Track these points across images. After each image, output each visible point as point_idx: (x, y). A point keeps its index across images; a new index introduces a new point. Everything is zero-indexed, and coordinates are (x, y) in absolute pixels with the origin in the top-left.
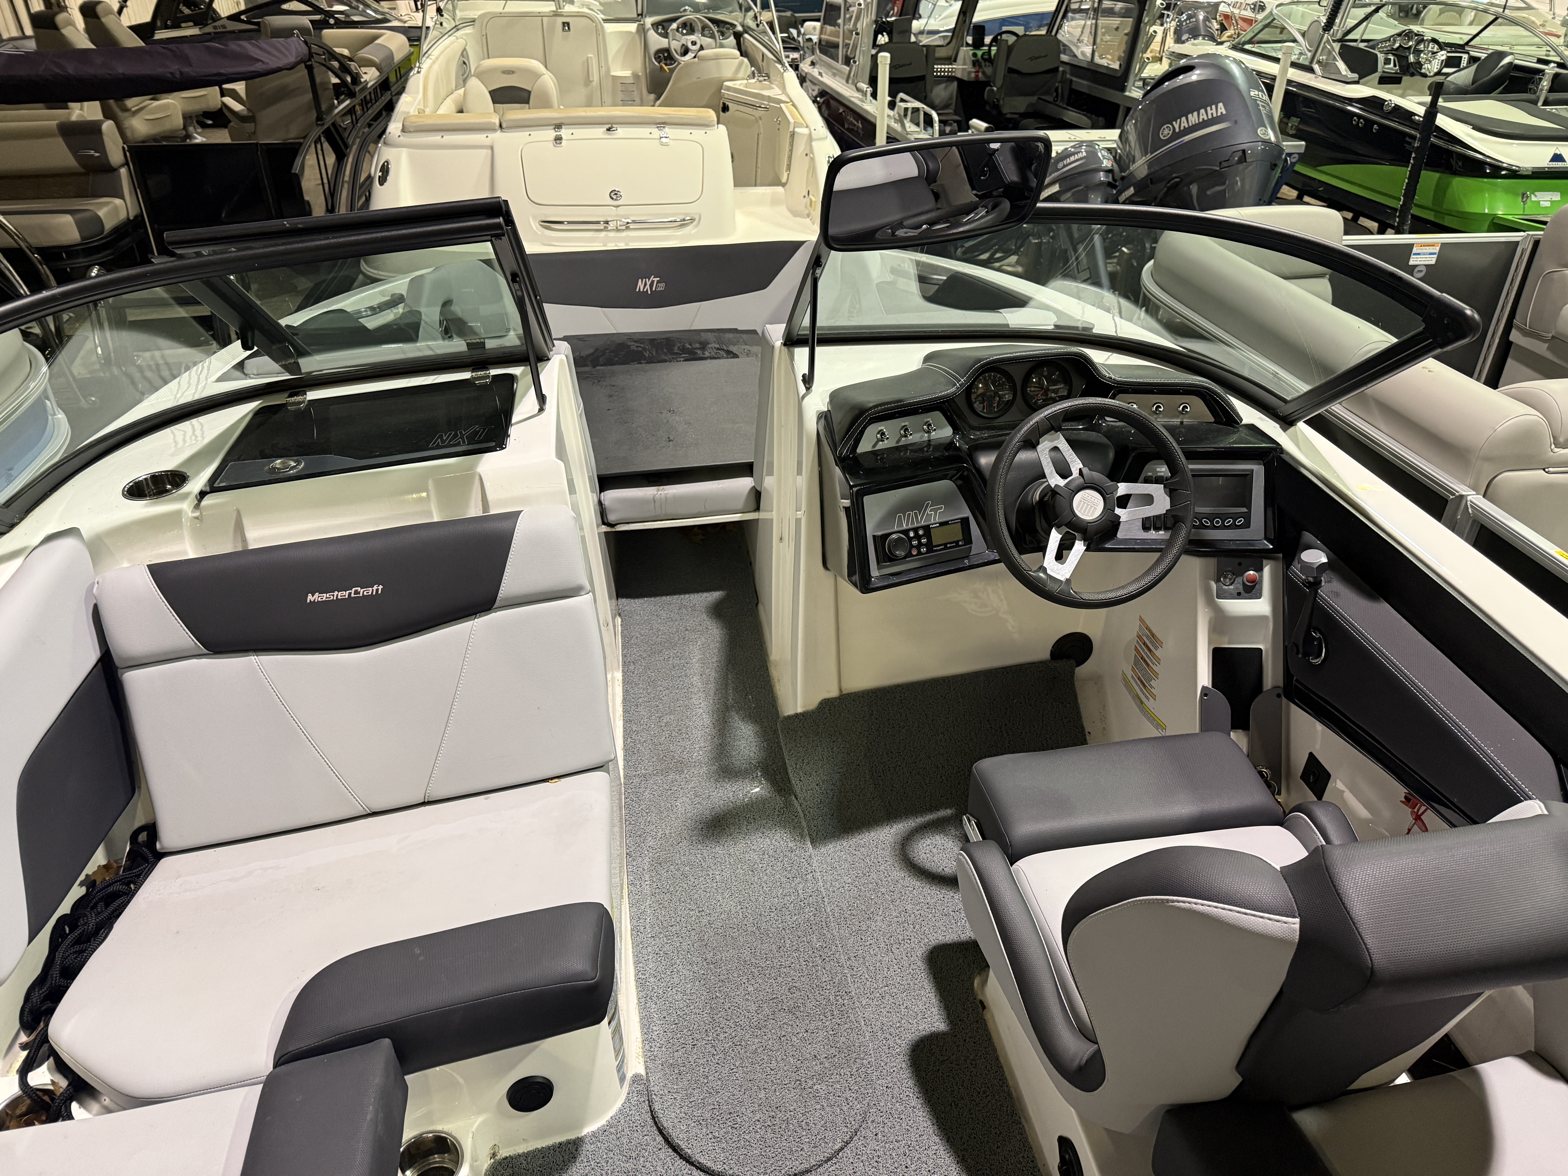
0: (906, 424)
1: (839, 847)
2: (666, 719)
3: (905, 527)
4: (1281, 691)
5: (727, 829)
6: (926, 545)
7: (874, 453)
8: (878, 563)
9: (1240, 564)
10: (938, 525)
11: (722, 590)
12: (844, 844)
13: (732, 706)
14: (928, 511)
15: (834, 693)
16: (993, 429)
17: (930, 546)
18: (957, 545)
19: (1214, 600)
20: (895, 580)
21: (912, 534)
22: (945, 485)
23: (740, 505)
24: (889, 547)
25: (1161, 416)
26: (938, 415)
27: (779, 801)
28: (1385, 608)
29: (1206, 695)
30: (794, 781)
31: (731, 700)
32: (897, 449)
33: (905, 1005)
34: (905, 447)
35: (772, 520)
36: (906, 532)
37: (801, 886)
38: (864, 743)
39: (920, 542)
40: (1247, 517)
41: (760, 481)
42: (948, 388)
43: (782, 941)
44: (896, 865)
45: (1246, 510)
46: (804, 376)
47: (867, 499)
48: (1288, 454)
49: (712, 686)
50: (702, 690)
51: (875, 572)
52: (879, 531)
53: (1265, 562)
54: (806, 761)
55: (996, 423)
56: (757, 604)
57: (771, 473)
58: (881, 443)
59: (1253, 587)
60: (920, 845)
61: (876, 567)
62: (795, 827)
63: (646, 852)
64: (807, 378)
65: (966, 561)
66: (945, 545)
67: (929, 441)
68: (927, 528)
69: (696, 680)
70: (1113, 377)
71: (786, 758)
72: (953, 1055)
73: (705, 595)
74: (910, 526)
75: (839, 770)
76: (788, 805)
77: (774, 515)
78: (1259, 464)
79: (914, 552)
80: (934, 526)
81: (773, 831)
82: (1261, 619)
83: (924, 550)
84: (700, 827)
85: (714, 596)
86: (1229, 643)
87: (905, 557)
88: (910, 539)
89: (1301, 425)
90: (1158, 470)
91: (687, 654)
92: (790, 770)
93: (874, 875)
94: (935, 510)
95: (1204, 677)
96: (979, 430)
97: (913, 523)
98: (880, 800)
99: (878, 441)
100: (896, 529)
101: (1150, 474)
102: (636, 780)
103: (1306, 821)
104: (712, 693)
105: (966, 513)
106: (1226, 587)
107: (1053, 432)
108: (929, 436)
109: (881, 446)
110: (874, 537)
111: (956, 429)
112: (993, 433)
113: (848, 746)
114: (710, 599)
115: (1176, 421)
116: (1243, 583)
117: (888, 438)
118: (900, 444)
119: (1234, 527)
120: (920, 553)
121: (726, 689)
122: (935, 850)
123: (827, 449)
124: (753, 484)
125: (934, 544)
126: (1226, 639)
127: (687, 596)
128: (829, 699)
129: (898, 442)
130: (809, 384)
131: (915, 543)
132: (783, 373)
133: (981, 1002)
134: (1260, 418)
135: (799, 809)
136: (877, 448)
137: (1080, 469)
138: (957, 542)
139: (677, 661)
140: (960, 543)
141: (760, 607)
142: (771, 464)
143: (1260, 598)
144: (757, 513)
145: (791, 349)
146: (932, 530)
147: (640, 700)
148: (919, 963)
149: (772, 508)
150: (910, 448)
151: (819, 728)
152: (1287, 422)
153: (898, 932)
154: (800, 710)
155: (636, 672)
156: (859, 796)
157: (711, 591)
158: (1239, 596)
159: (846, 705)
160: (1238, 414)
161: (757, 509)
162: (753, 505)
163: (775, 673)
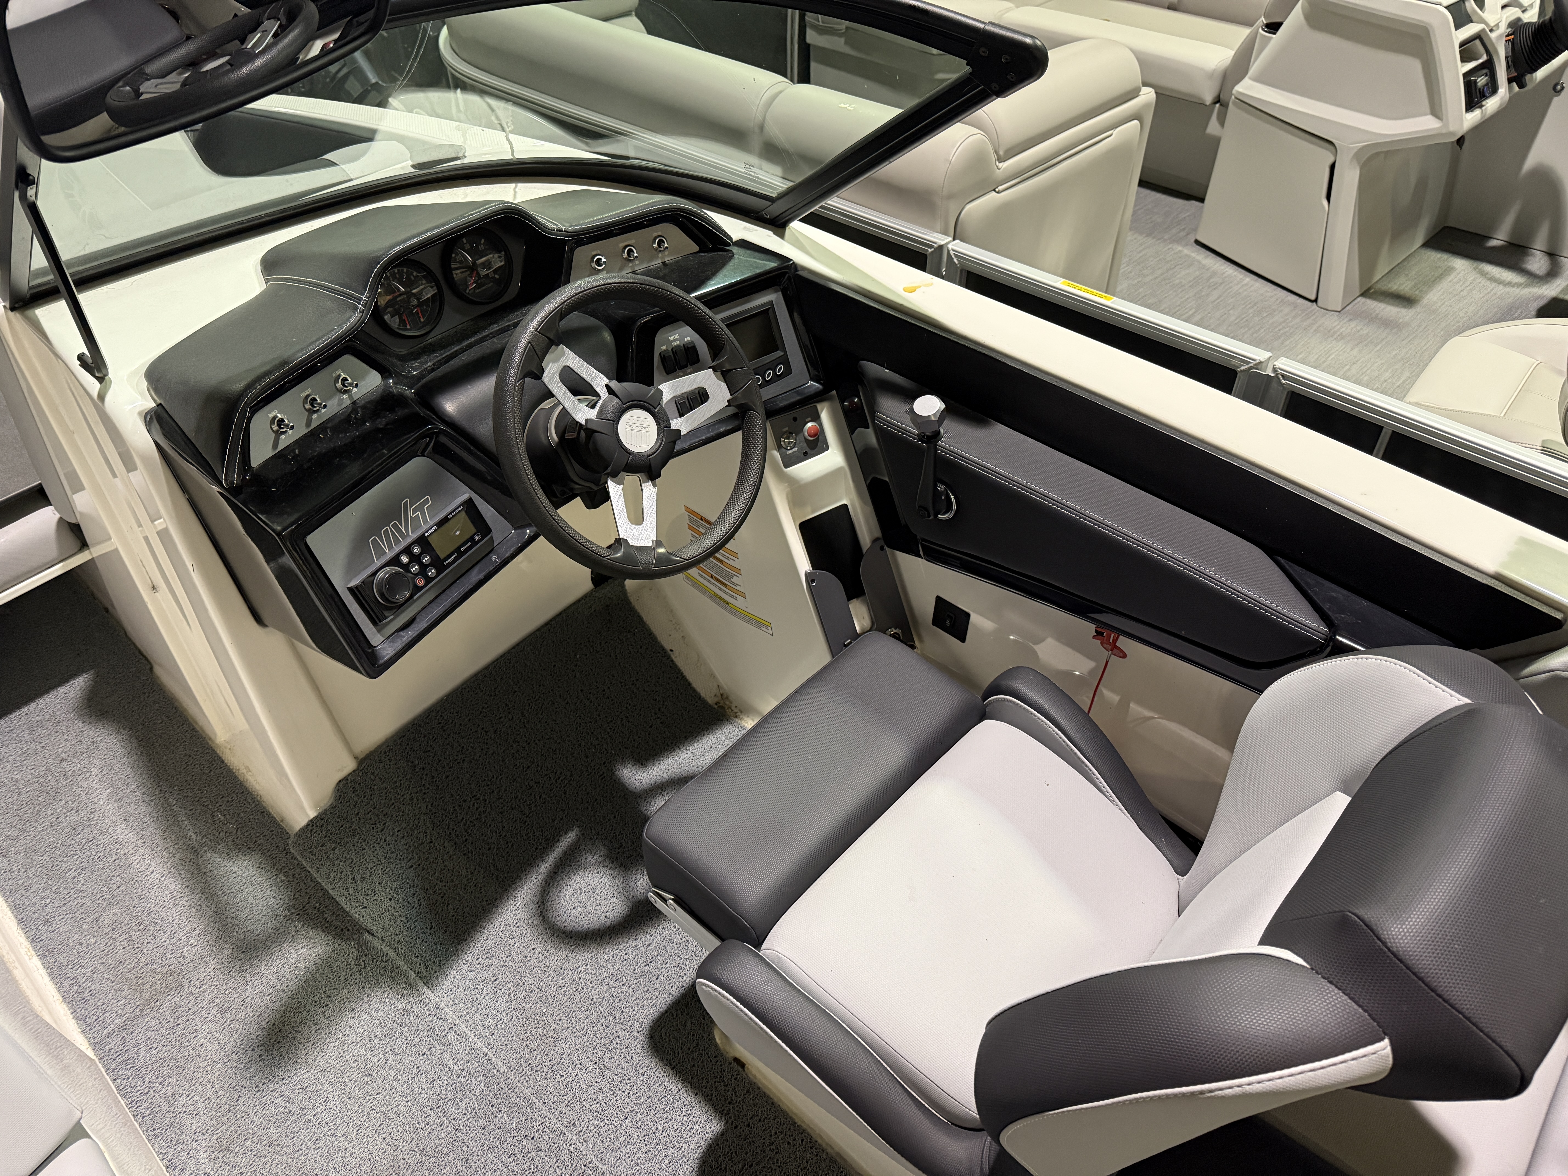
0: (307, 393)
1: (464, 968)
2: (107, 919)
3: (389, 554)
4: (882, 542)
5: (299, 1035)
6: (432, 564)
7: (280, 457)
8: (375, 623)
9: (795, 419)
10: (434, 528)
11: (84, 672)
12: (470, 959)
13: (201, 845)
14: (410, 513)
15: (349, 765)
16: (434, 351)
17: (439, 564)
18: (475, 543)
19: (782, 470)
20: (410, 634)
21: (405, 559)
22: (416, 466)
23: (53, 552)
24: (382, 595)
25: (637, 262)
26: (349, 360)
27: (349, 950)
28: (1000, 430)
29: (813, 581)
30: (356, 913)
31: (194, 836)
32: (312, 436)
33: (660, 1129)
34: (322, 427)
35: (116, 550)
36: (395, 561)
37: (447, 1055)
38: (423, 810)
39: (421, 564)
40: (785, 361)
41: (67, 505)
42: (347, 315)
43: (465, 1148)
44: (549, 948)
45: (782, 354)
46: (81, 357)
47: (313, 540)
48: (804, 269)
49: (153, 830)
50: (140, 843)
51: (375, 637)
52: (355, 576)
53: (819, 406)
54: (358, 877)
55: (431, 339)
56: (151, 669)
57: (78, 487)
58: (283, 437)
59: (817, 440)
60: (562, 901)
61: (374, 629)
62: (394, 978)
63: (195, 1145)
64: (90, 361)
65: (494, 558)
66: (458, 550)
67: (354, 403)
68: (422, 541)
69: (122, 832)
70: (563, 228)
71: (328, 888)
72: (746, 1153)
73: (62, 690)
74: (397, 549)
75: (410, 864)
76: (364, 950)
77: (115, 543)
78: (776, 291)
79: (421, 582)
80: (430, 532)
81: (366, 999)
82: (836, 473)
83: (432, 572)
84: (256, 1056)
85: (76, 687)
86: (813, 512)
87: (411, 597)
88: (406, 567)
89: (796, 226)
90: (671, 339)
91: (84, 798)
92: (342, 901)
93: (529, 980)
94: (420, 508)
95: (803, 564)
96: (415, 359)
97: (397, 542)
98: (482, 871)
99: (278, 434)
100: (378, 563)
101: (664, 348)
102: (114, 1043)
103: (1014, 703)
104: (158, 839)
105: (465, 494)
106: (790, 452)
107: (553, 347)
108: (350, 397)
109: (285, 441)
110: (350, 590)
111: (385, 372)
112: (436, 357)
113: (404, 825)
114: (72, 694)
115: (657, 263)
116: (806, 439)
117: (292, 427)
118: (313, 426)
119: (777, 378)
120: (428, 580)
121: (177, 823)
122: (583, 897)
123: (192, 471)
124: (58, 516)
125: (442, 556)
126: (809, 509)
127: (33, 705)
128: (345, 779)
129: (308, 423)
130: (99, 371)
131: (415, 569)
132: (31, 352)
133: (737, 1060)
134: (745, 228)
135: (386, 949)
136: (281, 447)
137: (607, 386)
138: (471, 539)
139: (74, 818)
140: (476, 538)
141: (158, 670)
142: (73, 477)
143: (827, 449)
144: (87, 552)
145: (29, 313)
146: (429, 539)
147: (48, 909)
148: (646, 1061)
149: (109, 534)
150: (329, 425)
151: (352, 823)
152: (778, 225)
153: (599, 1035)
154: (312, 814)
155: (15, 868)
156: (452, 881)
157: (67, 681)
158: (806, 456)
159: (373, 774)
160: (726, 233)
161: (84, 545)
162: (73, 543)
163: (235, 760)
